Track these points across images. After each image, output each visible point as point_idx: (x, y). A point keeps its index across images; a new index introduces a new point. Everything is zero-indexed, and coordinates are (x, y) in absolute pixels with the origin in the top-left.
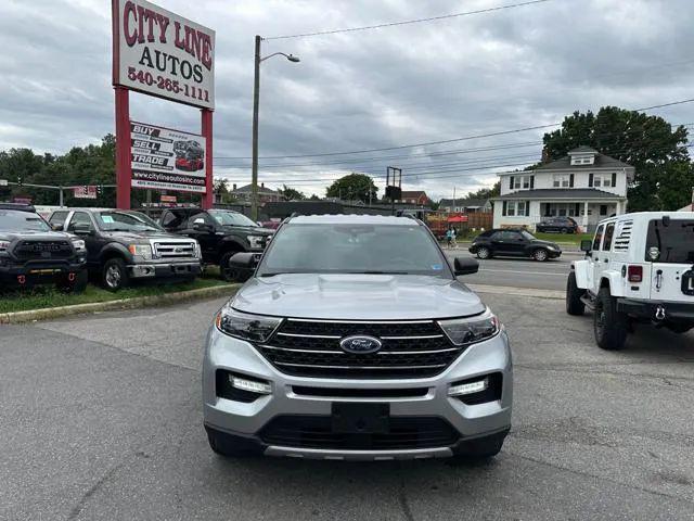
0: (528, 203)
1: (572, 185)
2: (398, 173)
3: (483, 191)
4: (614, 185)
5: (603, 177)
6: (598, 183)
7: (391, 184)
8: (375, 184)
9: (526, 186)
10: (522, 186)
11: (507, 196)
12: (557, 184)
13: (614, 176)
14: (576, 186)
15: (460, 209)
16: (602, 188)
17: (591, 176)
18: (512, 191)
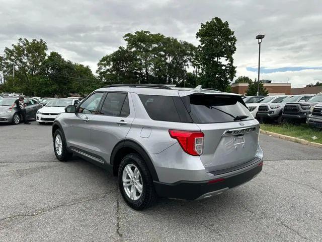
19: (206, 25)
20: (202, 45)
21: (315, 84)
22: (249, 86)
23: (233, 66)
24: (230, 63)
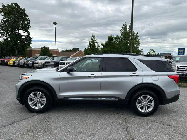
19: (6, 6)
20: (4, 19)
21: (65, 50)
22: (41, 50)
23: (30, 37)
24: (27, 34)
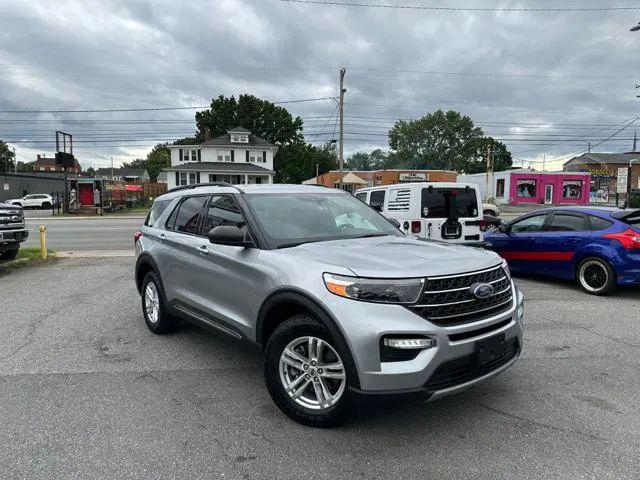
0: (198, 174)
1: (233, 160)
2: (68, 139)
3: (138, 160)
4: (265, 161)
5: (256, 154)
6: (253, 159)
7: (62, 150)
8: (10, 149)
9: (194, 158)
10: (190, 158)
11: (177, 167)
12: (220, 158)
13: (264, 154)
14: (236, 161)
15: (118, 178)
16: (256, 163)
17: (247, 153)
18: (182, 163)
